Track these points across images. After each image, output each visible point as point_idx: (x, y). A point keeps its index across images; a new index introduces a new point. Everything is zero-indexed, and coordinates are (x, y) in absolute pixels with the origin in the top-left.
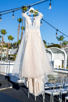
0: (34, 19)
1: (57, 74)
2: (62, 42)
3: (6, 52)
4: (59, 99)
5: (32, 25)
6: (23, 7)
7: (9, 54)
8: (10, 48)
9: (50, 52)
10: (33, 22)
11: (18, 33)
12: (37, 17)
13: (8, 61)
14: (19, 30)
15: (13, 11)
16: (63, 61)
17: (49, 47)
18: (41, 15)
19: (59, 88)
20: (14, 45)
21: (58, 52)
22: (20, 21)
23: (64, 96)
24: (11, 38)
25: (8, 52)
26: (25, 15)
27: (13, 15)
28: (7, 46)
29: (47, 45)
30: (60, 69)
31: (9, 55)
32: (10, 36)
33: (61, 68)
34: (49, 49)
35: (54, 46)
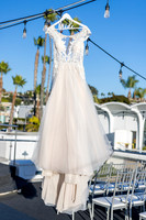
0: (71, 39)
1: (122, 161)
2: (132, 90)
3: (8, 112)
4: (127, 217)
5: (67, 52)
6: (47, 13)
7: (16, 116)
8: (17, 103)
9: (105, 113)
10: (68, 45)
11: (36, 71)
12: (78, 35)
13: (14, 132)
14: (37, 63)
15: (25, 22)
16: (134, 133)
17: (103, 101)
18: (85, 31)
19: (125, 193)
20: (27, 96)
21: (125, 113)
22: (40, 43)
23: (136, 211)
24: (19, 81)
25: (12, 113)
26: (51, 30)
27: (25, 31)
28: (10, 100)
29: (100, 97)
30: (127, 151)
31: (15, 120)
32: (18, 78)
33: (130, 148)
34: (104, 107)
35: (116, 98)
